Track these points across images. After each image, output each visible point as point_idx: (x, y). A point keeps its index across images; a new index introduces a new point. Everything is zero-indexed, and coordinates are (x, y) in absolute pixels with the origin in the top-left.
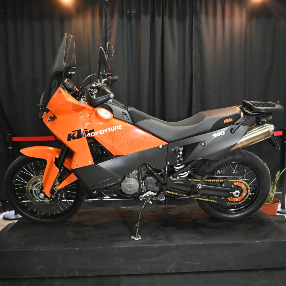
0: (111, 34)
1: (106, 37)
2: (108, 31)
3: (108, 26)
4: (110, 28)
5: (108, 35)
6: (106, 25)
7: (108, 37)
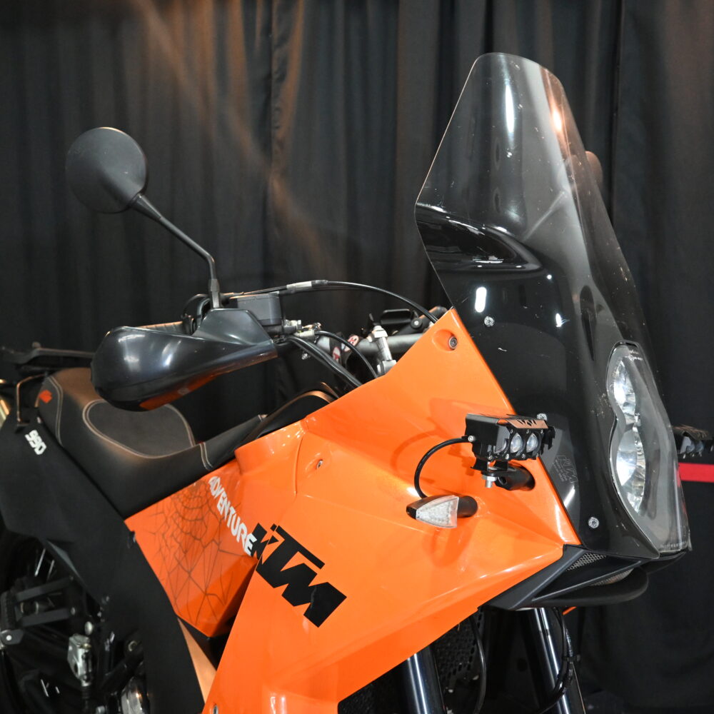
0: (284, 63)
1: (269, 76)
2: (277, 54)
3: (276, 33)
4: (284, 39)
5: (275, 68)
6: (268, 29)
7: (275, 76)
